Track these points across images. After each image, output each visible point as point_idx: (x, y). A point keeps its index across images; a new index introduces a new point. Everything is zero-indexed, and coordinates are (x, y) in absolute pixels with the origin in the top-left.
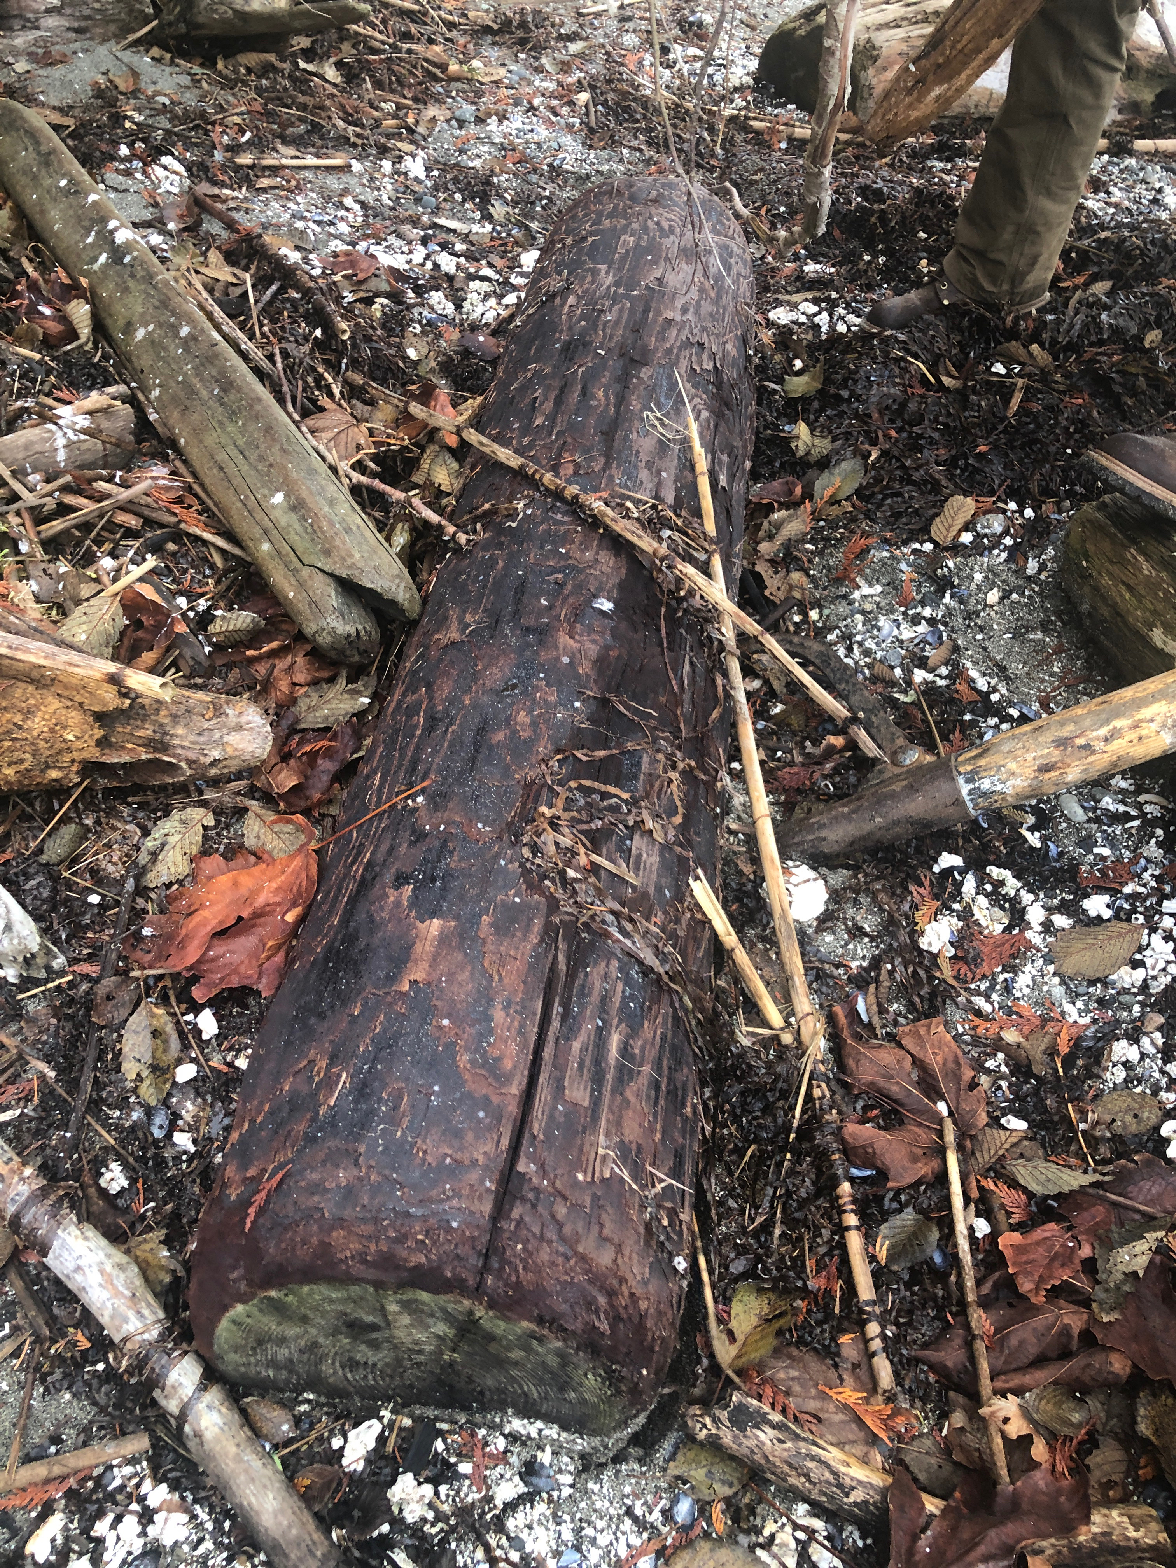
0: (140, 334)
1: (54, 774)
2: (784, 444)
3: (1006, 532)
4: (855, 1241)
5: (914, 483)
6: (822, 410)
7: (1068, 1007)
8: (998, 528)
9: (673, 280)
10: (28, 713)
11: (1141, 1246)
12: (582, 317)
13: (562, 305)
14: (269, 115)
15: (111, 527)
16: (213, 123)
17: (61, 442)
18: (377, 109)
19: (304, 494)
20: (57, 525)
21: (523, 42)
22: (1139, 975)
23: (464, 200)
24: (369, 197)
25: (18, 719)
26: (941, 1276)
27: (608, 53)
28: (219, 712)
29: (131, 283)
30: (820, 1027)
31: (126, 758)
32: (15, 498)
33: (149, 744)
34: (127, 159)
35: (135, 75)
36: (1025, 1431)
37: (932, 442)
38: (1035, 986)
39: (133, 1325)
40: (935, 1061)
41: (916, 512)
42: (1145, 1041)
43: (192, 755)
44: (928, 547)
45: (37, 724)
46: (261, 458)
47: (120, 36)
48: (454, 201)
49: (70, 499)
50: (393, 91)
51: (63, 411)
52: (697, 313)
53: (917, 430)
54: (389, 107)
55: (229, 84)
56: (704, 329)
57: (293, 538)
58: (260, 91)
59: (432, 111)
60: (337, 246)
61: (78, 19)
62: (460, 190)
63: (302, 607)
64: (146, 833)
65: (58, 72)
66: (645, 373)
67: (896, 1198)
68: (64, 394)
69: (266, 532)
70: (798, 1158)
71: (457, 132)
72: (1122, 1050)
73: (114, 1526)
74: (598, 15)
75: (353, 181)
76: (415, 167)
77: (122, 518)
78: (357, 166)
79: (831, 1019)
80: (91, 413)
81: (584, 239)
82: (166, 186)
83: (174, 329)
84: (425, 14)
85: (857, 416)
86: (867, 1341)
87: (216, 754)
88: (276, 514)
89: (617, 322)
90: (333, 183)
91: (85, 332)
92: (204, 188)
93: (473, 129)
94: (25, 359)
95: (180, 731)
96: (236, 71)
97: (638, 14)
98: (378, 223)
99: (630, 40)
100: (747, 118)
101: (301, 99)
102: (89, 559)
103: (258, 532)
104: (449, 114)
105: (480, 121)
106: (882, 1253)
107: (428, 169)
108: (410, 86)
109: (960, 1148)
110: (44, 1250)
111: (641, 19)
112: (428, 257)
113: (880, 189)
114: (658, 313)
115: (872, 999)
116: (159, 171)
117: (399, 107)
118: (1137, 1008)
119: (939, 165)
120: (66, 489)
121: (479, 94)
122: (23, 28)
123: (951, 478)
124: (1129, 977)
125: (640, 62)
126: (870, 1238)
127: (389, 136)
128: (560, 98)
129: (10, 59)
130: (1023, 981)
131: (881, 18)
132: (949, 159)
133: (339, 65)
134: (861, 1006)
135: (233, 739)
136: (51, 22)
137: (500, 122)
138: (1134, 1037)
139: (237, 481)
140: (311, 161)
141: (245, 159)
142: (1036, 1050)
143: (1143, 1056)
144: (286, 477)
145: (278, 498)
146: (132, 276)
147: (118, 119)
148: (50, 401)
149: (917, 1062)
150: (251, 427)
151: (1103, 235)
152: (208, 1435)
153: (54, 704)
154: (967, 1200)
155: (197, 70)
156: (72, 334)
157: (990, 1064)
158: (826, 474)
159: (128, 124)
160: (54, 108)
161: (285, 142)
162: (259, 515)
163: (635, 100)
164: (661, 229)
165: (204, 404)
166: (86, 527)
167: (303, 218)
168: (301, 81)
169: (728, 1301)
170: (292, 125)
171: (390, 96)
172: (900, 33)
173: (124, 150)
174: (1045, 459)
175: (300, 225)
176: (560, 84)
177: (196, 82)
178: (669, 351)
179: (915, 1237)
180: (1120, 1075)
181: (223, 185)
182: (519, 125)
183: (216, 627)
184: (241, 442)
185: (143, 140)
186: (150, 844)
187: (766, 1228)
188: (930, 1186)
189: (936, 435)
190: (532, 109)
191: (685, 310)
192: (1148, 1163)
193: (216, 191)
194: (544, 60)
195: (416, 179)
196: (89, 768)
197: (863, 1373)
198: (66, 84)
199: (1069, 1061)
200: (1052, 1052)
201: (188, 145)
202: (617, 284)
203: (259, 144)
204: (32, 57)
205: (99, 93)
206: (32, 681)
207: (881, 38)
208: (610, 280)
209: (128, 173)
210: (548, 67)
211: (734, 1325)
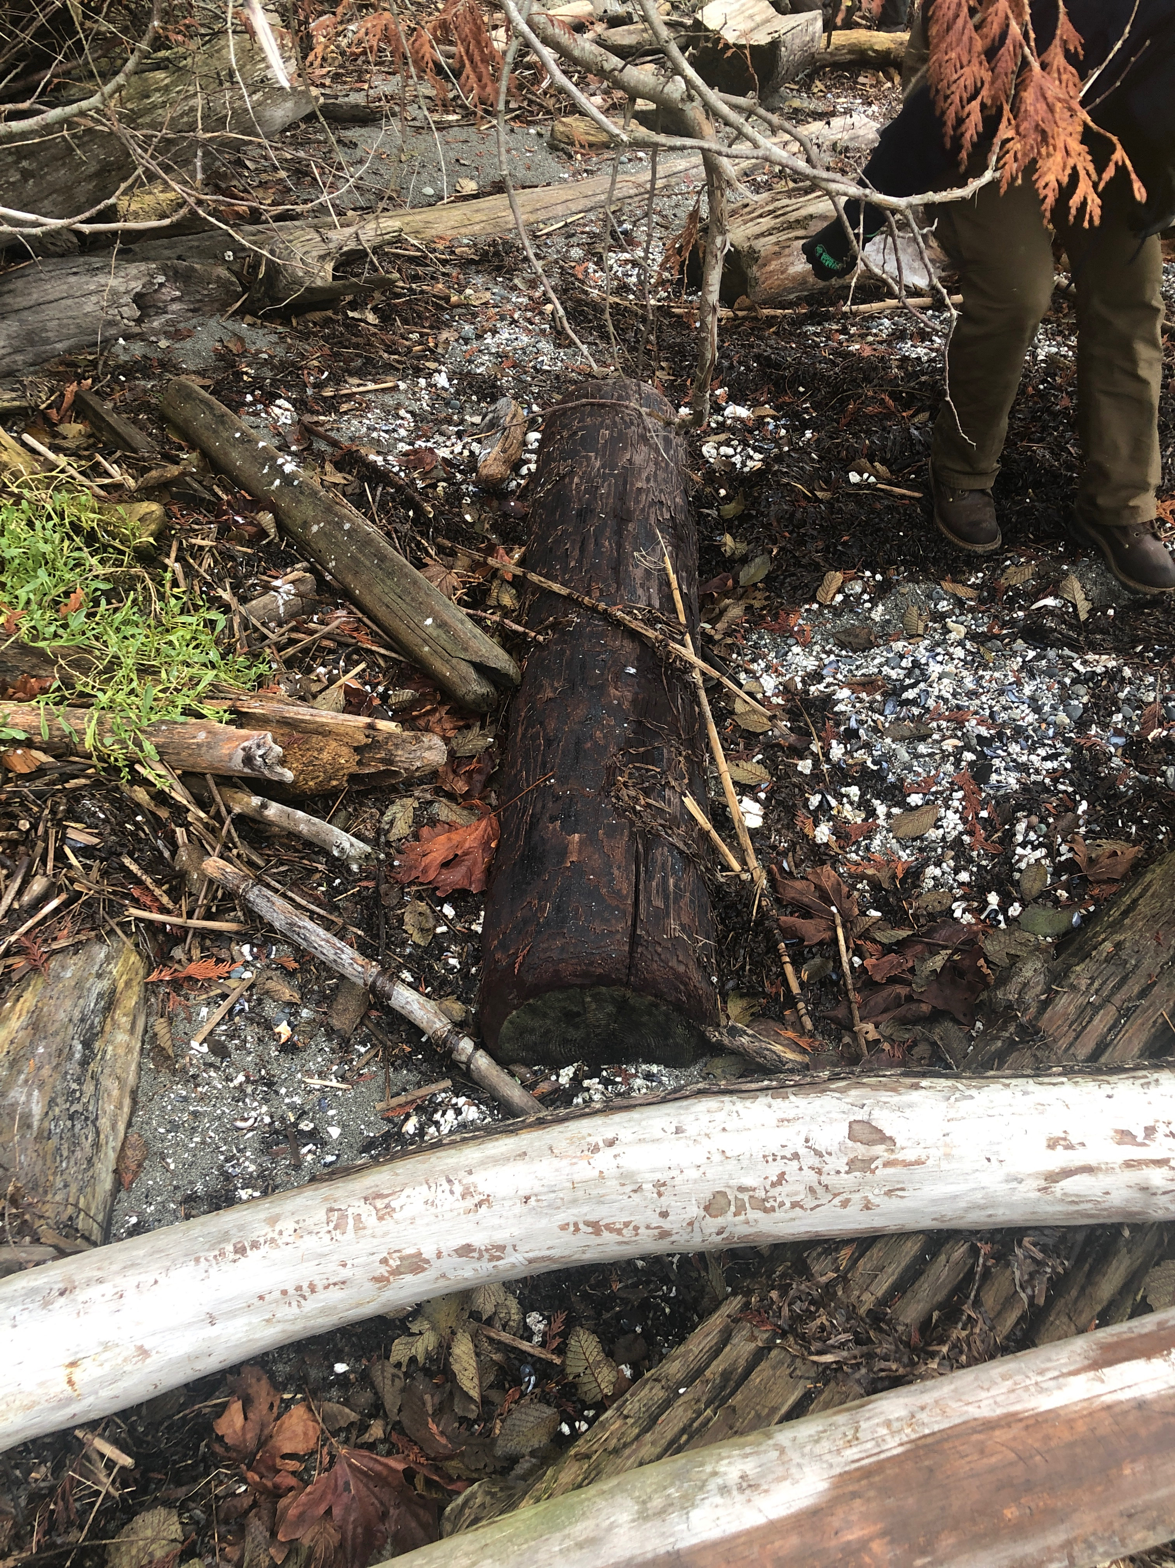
0: (315, 528)
1: (334, 783)
2: (717, 549)
3: (864, 591)
4: (789, 969)
5: (803, 566)
6: (740, 525)
7: (901, 853)
8: (858, 589)
9: (638, 459)
10: (321, 750)
11: (938, 958)
12: (586, 491)
13: (572, 482)
14: (336, 356)
15: (321, 649)
16: (301, 368)
17: (281, 602)
18: (407, 339)
19: (446, 618)
20: (290, 651)
21: (499, 269)
22: (941, 831)
23: (479, 401)
24: (415, 406)
25: (315, 754)
26: (836, 983)
27: (561, 267)
28: (418, 740)
29: (302, 498)
30: (764, 874)
31: (373, 770)
32: (265, 637)
33: (382, 761)
34: (252, 404)
35: (241, 339)
36: (877, 1037)
37: (813, 537)
38: (883, 845)
39: (438, 1025)
40: (827, 884)
41: (806, 585)
42: (944, 865)
43: (406, 765)
44: (815, 606)
45: (325, 756)
46: (413, 599)
47: (222, 310)
48: (471, 402)
49: (294, 635)
50: (416, 324)
51: (277, 583)
52: (656, 481)
53: (802, 531)
54: (415, 336)
55: (305, 336)
56: (661, 491)
57: (442, 642)
58: (326, 339)
59: (445, 335)
60: (403, 447)
61: (192, 302)
62: (476, 393)
63: (456, 680)
64: (382, 814)
65: (188, 344)
66: (631, 526)
67: (810, 951)
68: (273, 573)
69: (424, 640)
70: (756, 935)
71: (464, 348)
72: (932, 871)
73: (443, 1115)
74: (549, 235)
75: (402, 397)
76: (442, 380)
77: (326, 643)
78: (402, 386)
79: (770, 872)
80: (292, 582)
81: (575, 433)
82: (283, 420)
83: (340, 525)
84: (426, 257)
85: (763, 526)
86: (798, 1011)
87: (419, 764)
88: (430, 630)
89: (608, 494)
90: (389, 400)
91: (272, 531)
92: (308, 418)
93: (475, 344)
94: (245, 553)
95: (400, 752)
96: (307, 327)
97: (579, 230)
98: (424, 426)
99: (576, 253)
100: (669, 307)
101: (354, 340)
102: (310, 670)
103: (420, 642)
104: (456, 335)
105: (479, 337)
106: (805, 976)
107: (450, 380)
108: (427, 318)
109: (844, 926)
110: (389, 998)
111: (583, 233)
112: (464, 447)
113: (769, 356)
114: (632, 485)
115: (790, 859)
116: (277, 411)
117: (422, 335)
118: (939, 850)
119: (812, 329)
120: (293, 630)
121: (475, 315)
122: (157, 314)
123: (826, 560)
124: (934, 834)
125: (586, 270)
126: (797, 971)
127: (419, 358)
128: (532, 310)
129: (153, 339)
130: (876, 843)
131: (757, 230)
132: (819, 324)
133: (375, 310)
134: (785, 865)
135: (426, 754)
136: (175, 307)
137: (494, 336)
138: (938, 864)
139: (400, 613)
140: (371, 386)
141: (328, 392)
142: (883, 876)
143: (943, 873)
144: (432, 609)
145: (429, 621)
146: (302, 493)
147: (239, 375)
148: (265, 578)
149: (818, 887)
150: (403, 581)
151: (923, 379)
152: (483, 1068)
153: (334, 744)
154: (848, 948)
155: (280, 329)
156: (264, 534)
157: (859, 886)
158: (746, 568)
159: (245, 378)
160: (194, 372)
161: (351, 375)
162: (419, 632)
163: (587, 304)
164: (625, 422)
165: (368, 569)
166: (305, 651)
167: (375, 429)
168: (352, 325)
169: (726, 1003)
170: (352, 360)
171: (414, 329)
172: (772, 239)
173: (249, 398)
174: (887, 541)
175: (375, 435)
176: (531, 298)
177: (282, 339)
178: (643, 510)
179: (822, 967)
180: (932, 883)
181: (318, 413)
182: (507, 336)
183: (393, 700)
184: (398, 591)
185: (259, 389)
186: (386, 818)
187: (743, 968)
188: (829, 945)
189: (815, 533)
190: (514, 322)
191: (648, 480)
192: (944, 922)
193: (315, 419)
194: (516, 281)
195: (443, 388)
196: (353, 778)
197: (798, 1027)
198: (197, 354)
199: (903, 881)
200: (894, 877)
201: (289, 387)
202: (603, 466)
203: (337, 380)
204: (168, 335)
205: (220, 357)
206: (320, 733)
207: (759, 244)
208: (598, 464)
209: (256, 414)
210: (520, 286)
211: (729, 1011)
